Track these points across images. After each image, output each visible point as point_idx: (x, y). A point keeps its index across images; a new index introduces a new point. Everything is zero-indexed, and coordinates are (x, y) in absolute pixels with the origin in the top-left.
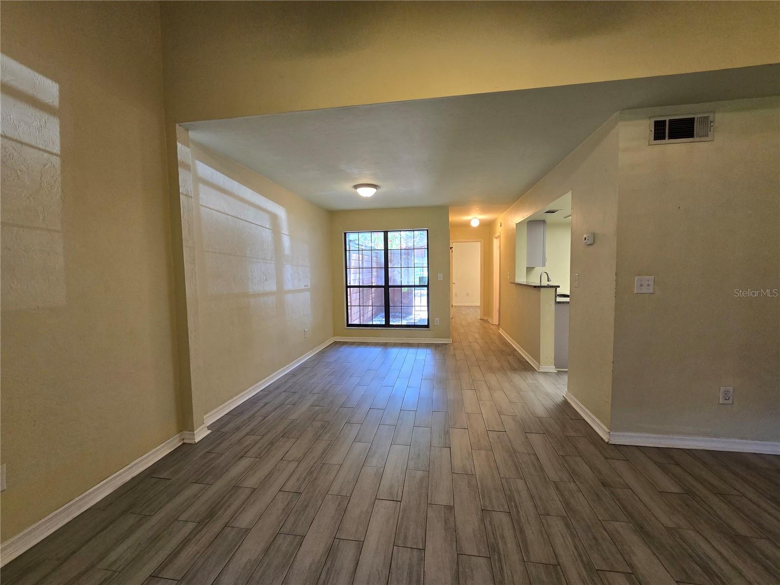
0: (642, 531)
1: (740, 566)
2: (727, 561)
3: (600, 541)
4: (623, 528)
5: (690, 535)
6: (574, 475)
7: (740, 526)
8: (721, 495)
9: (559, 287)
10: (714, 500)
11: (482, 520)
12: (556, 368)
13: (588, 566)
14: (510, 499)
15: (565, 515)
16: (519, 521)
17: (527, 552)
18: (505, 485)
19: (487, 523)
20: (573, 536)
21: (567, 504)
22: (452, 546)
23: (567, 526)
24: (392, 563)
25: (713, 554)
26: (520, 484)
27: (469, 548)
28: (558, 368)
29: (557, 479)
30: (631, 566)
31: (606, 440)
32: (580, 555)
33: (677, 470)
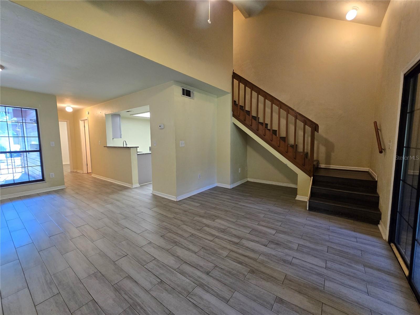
0: (201, 216)
1: (218, 212)
2: (216, 213)
3: (195, 223)
4: (197, 218)
5: (208, 212)
6: (176, 213)
7: (214, 206)
8: (206, 202)
9: (138, 147)
10: (206, 203)
11: (164, 239)
12: (139, 184)
13: (198, 230)
14: (166, 229)
15: (184, 223)
16: (175, 232)
17: (183, 237)
18: (160, 226)
19: (167, 238)
20: (190, 226)
21: (182, 221)
22: (163, 251)
23: (186, 225)
24: (149, 270)
25: (214, 213)
26: (165, 224)
27: (169, 247)
28: (140, 184)
29: (173, 217)
30: (205, 224)
31: (176, 201)
32: (195, 229)
33: (196, 201)
